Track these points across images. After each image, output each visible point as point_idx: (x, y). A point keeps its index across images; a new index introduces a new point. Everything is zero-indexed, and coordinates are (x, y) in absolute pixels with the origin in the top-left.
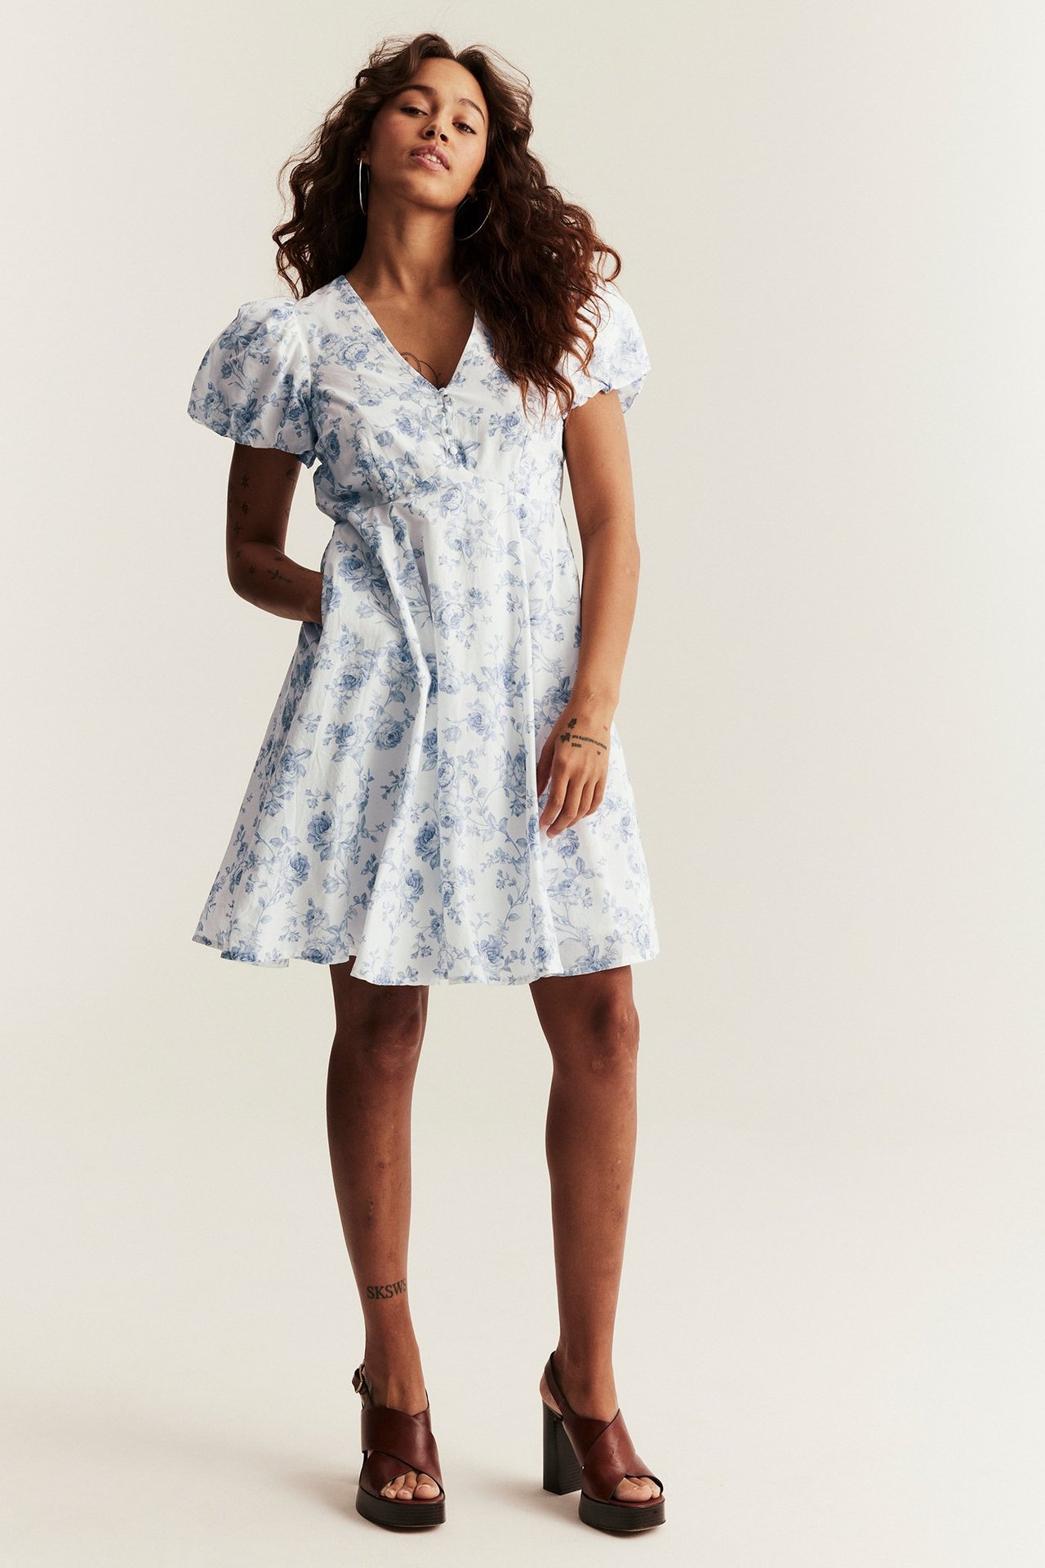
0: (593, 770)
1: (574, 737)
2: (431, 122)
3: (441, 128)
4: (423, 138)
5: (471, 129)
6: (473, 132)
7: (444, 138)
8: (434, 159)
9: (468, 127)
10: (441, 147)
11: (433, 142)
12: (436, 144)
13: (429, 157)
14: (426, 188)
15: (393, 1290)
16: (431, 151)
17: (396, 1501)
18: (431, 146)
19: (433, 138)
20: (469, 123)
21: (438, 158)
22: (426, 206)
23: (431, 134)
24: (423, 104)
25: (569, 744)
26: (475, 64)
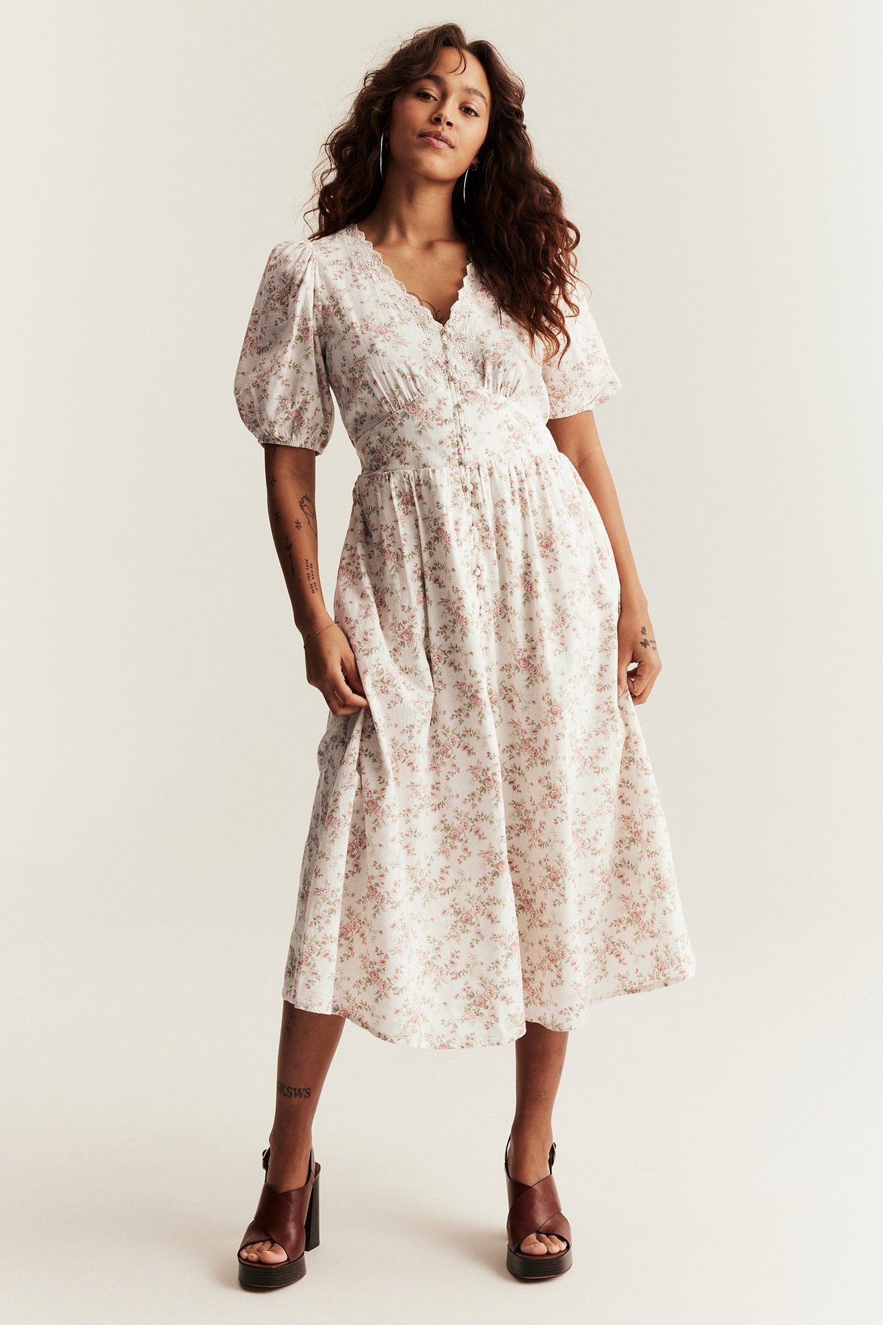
2: (439, 109)
3: (447, 115)
5: (475, 112)
6: (476, 115)
7: (449, 123)
10: (446, 132)
14: (433, 164)
18: (439, 131)
19: (441, 125)
21: (444, 140)
23: (439, 120)
24: (434, 91)
26: (483, 53)
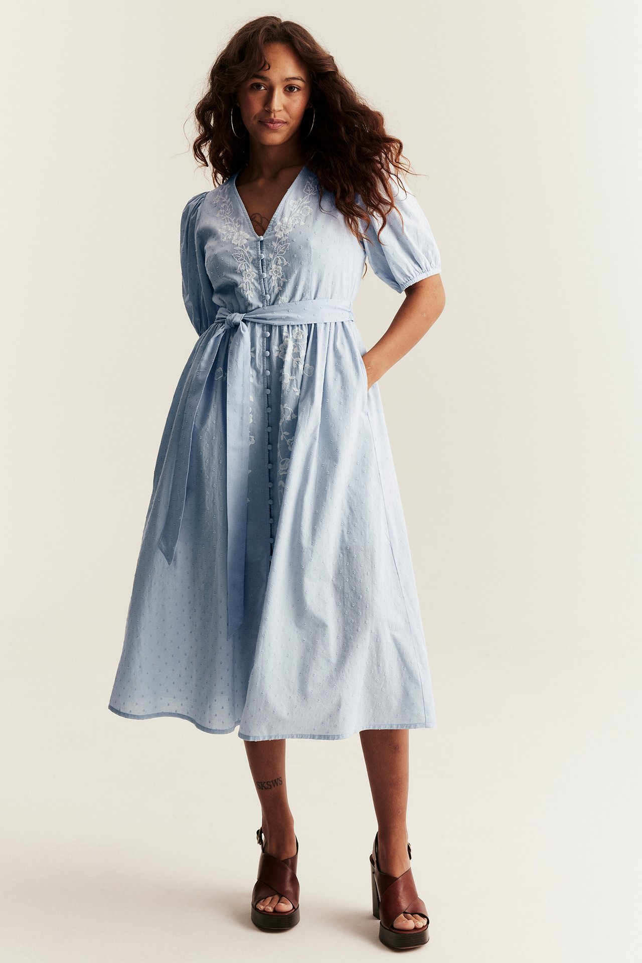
15: (271, 784)
17: (264, 913)
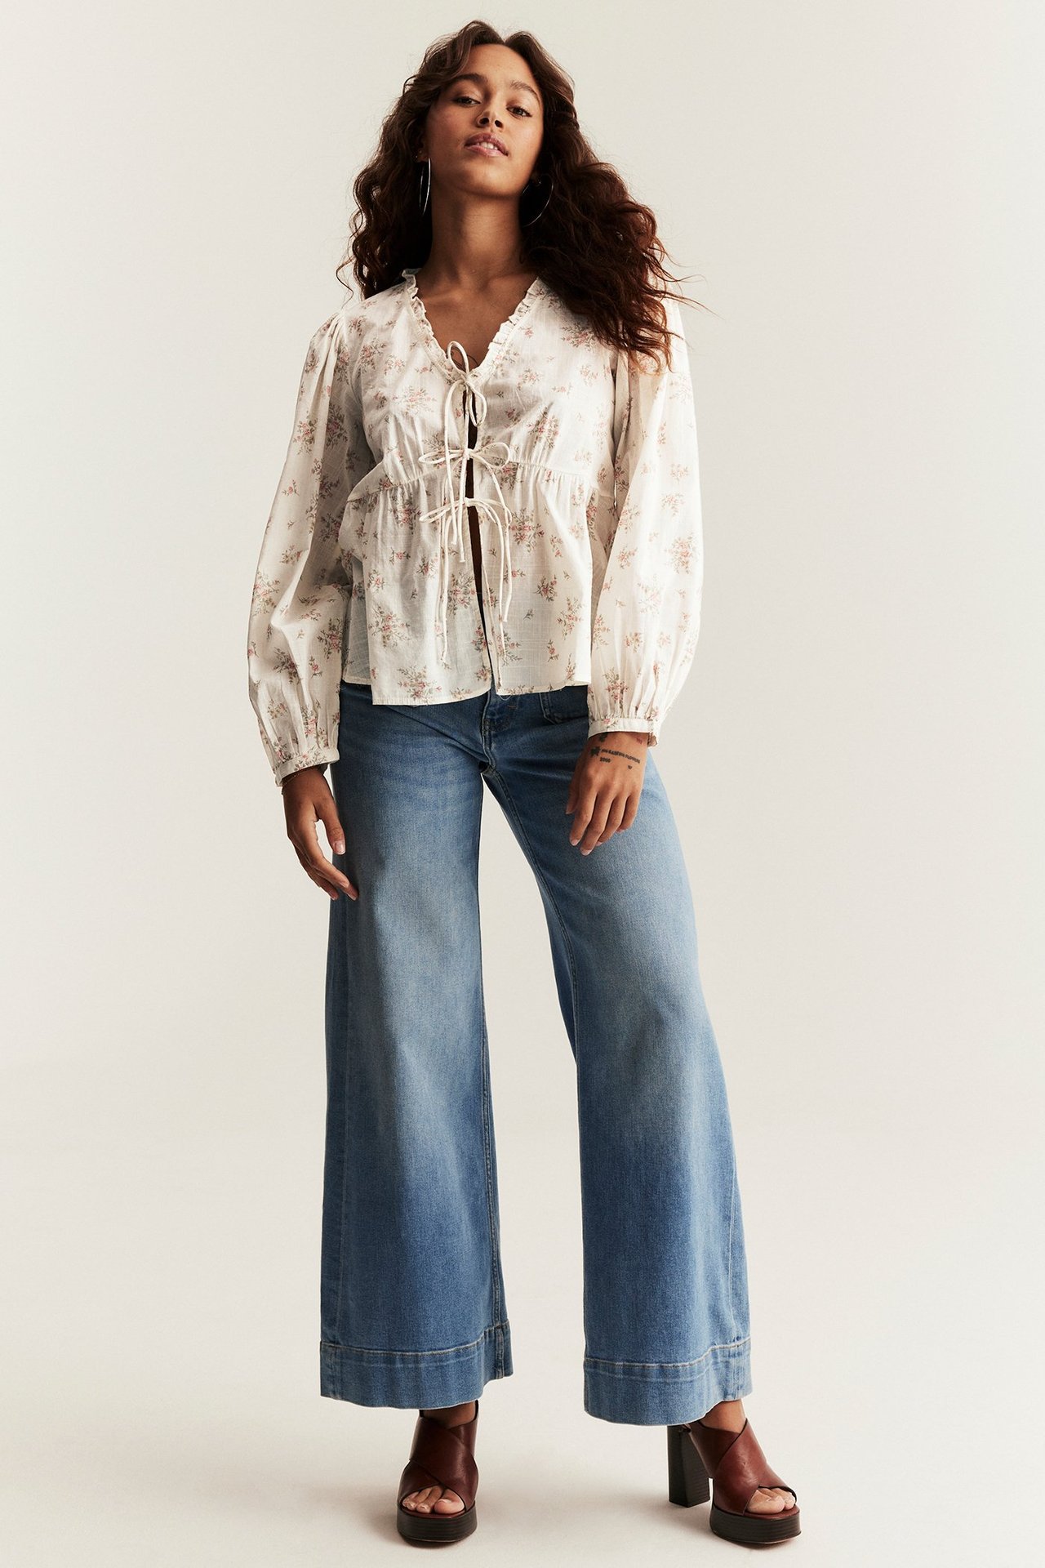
0: (623, 786)
1: (603, 751)
2: (484, 109)
3: (494, 113)
4: (478, 127)
7: (499, 124)
8: (491, 146)
9: (523, 110)
11: (488, 130)
12: (492, 131)
13: (485, 145)
14: (485, 175)
16: (487, 139)
18: (485, 134)
20: (524, 106)
21: (495, 145)
22: (487, 195)
23: (485, 121)
25: (598, 758)
